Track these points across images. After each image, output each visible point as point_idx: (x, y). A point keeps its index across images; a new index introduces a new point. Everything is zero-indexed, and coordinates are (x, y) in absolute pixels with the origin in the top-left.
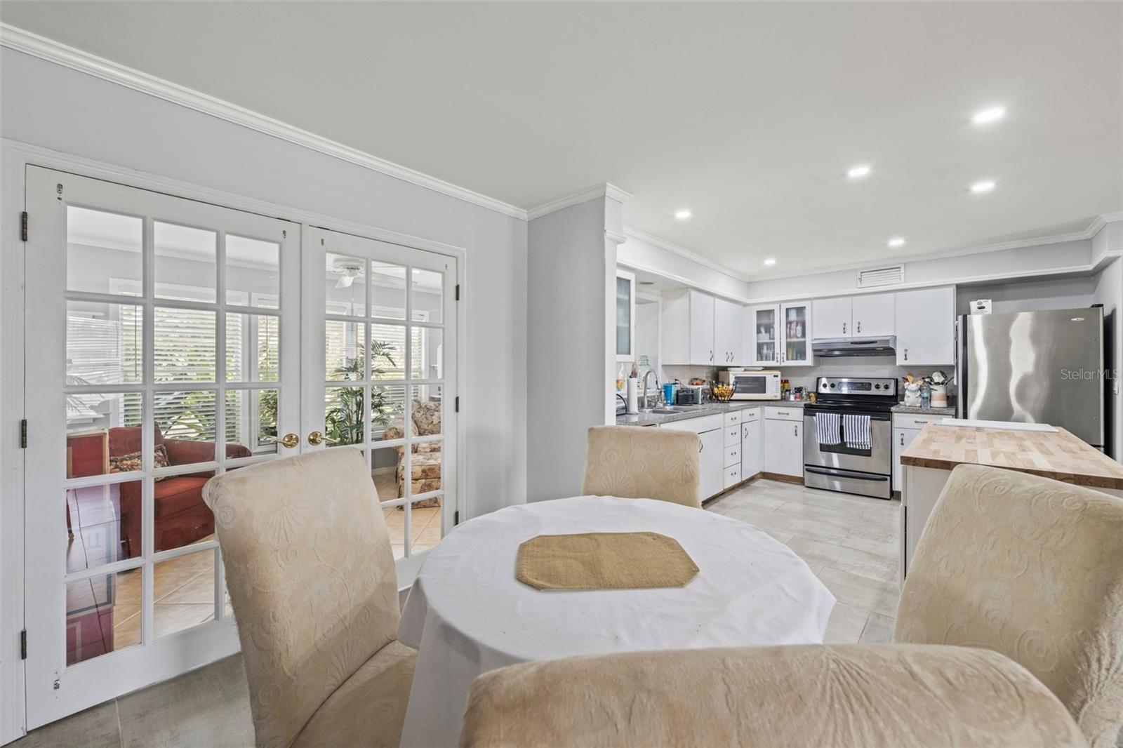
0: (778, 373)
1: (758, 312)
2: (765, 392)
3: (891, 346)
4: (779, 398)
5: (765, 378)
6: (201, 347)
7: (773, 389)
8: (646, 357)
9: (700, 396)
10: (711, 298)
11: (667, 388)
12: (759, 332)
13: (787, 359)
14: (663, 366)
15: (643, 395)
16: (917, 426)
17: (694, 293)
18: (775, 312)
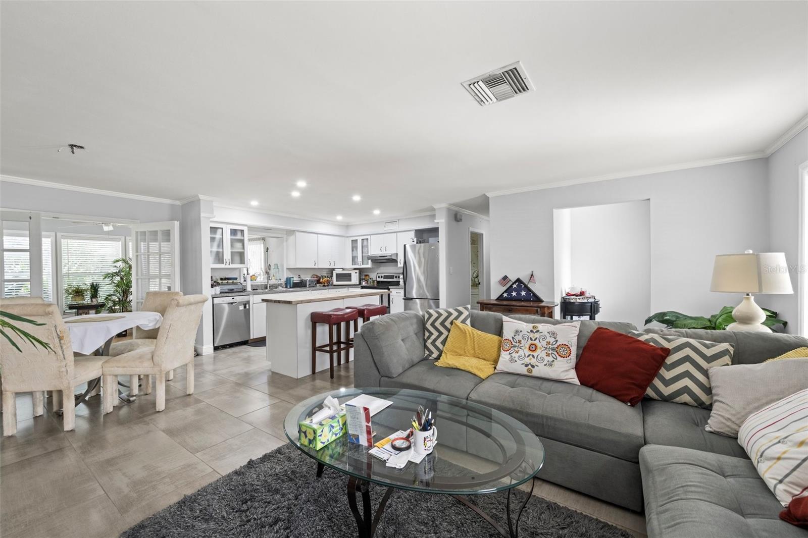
0: (357, 271)
1: (352, 241)
2: (351, 281)
3: (394, 258)
4: (358, 284)
5: (351, 274)
6: (24, 260)
7: (355, 279)
8: (277, 264)
9: (308, 284)
10: (316, 235)
11: (288, 280)
12: (352, 251)
13: (363, 264)
14: (287, 269)
15: (266, 283)
16: (397, 294)
17: (297, 233)
18: (358, 241)
